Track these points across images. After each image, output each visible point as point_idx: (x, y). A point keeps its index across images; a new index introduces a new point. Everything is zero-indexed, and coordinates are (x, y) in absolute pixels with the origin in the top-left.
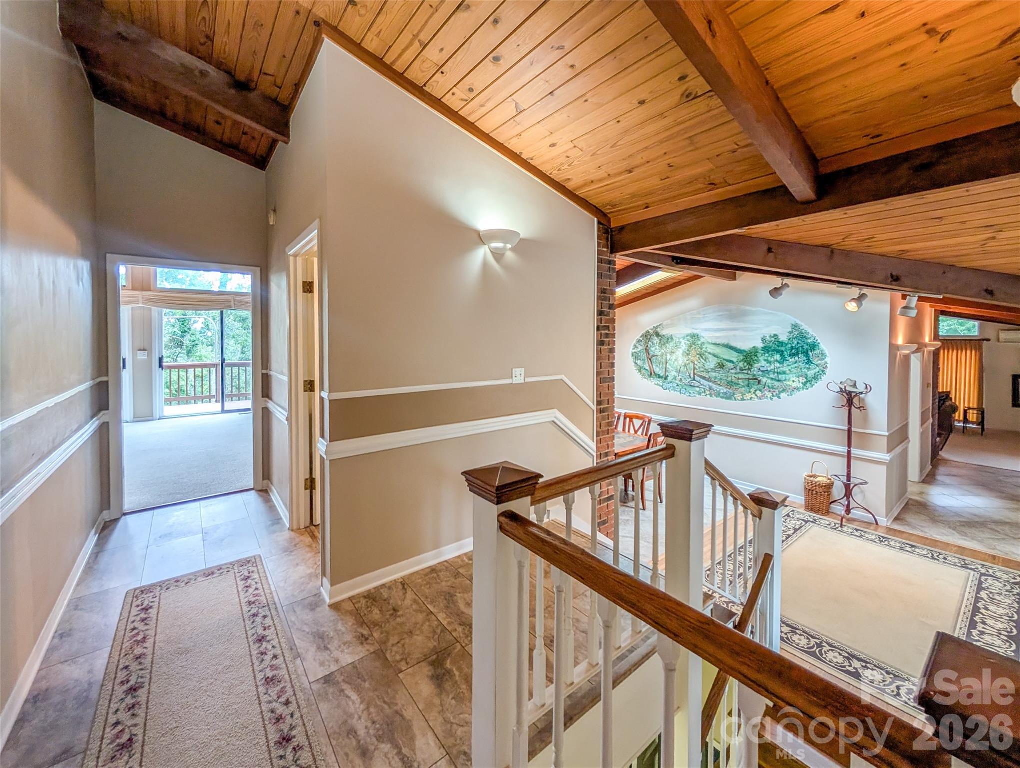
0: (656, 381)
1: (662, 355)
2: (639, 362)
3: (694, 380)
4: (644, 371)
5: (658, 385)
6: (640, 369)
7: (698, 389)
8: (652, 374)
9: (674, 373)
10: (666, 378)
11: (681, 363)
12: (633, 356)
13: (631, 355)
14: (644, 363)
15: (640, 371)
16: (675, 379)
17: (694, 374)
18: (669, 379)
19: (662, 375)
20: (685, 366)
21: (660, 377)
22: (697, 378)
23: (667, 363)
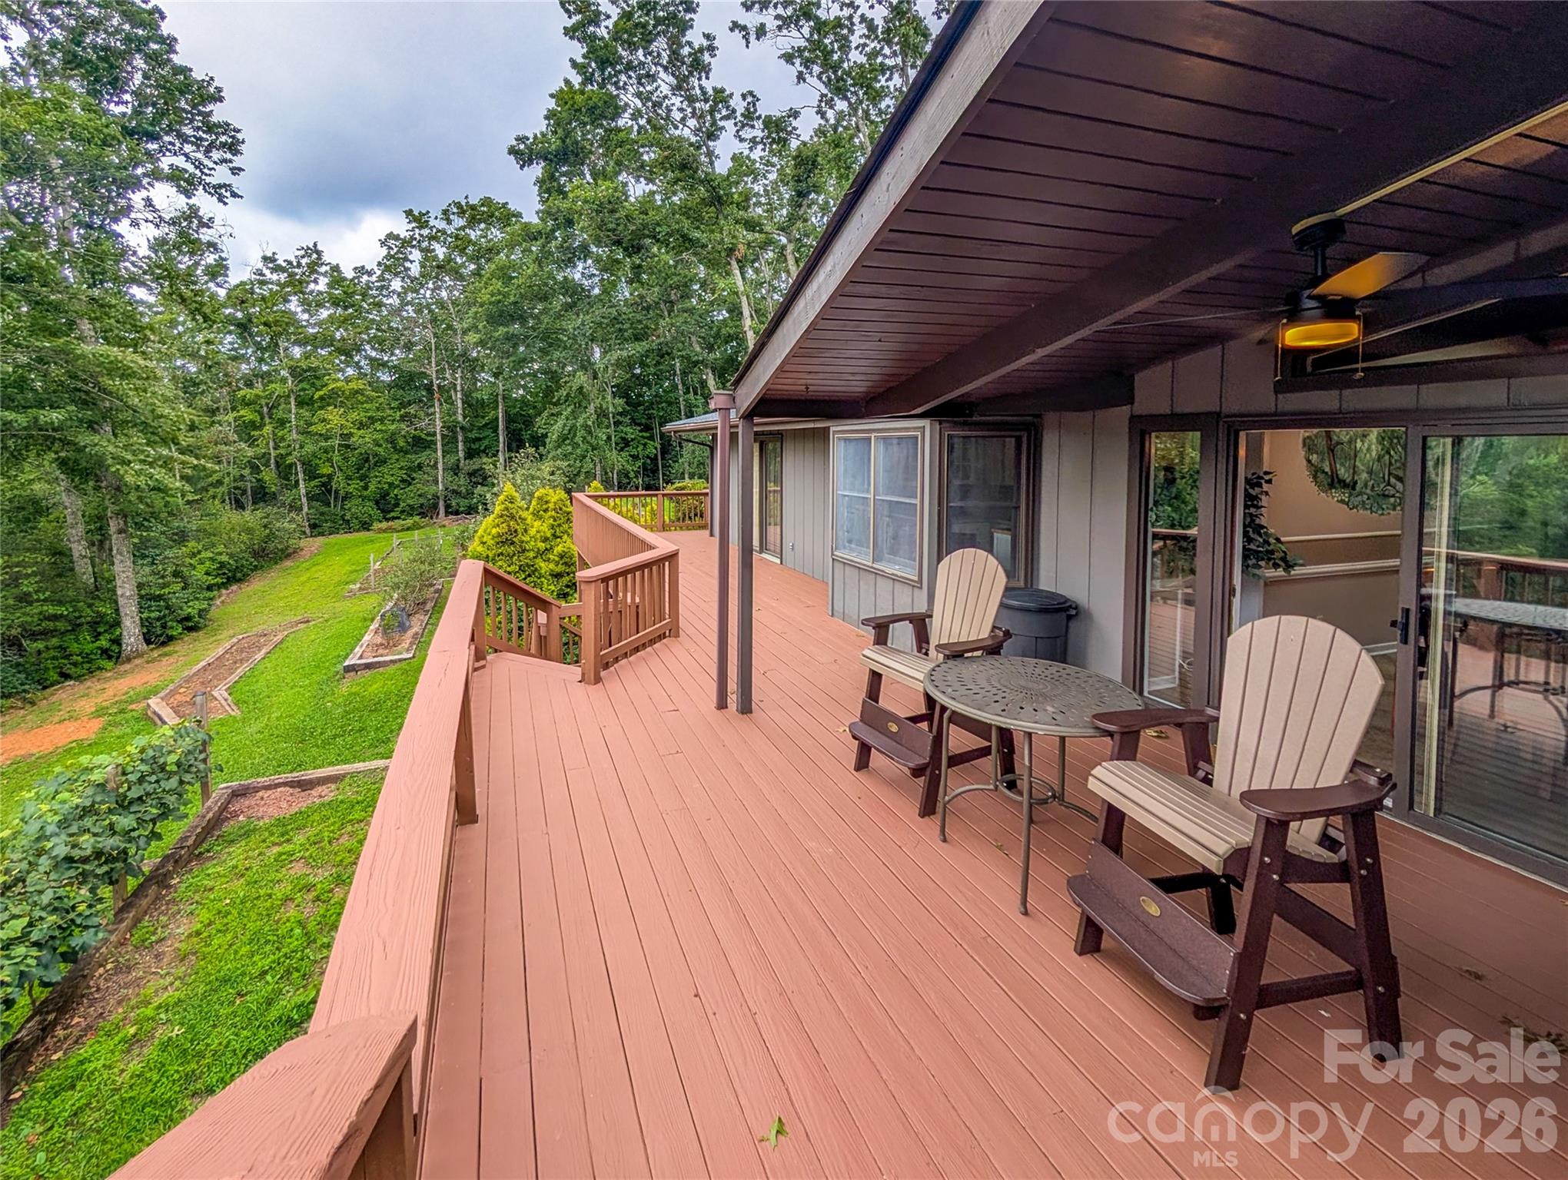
0: (1337, 494)
1: (1350, 442)
2: (1314, 458)
3: (1389, 484)
4: (1321, 476)
5: (1342, 501)
6: (1316, 472)
7: (1392, 500)
8: (1334, 482)
9: (1364, 476)
10: (1354, 488)
11: (1374, 454)
12: (1304, 445)
13: (1301, 445)
14: (1322, 460)
15: (1315, 477)
16: (1366, 486)
17: (1390, 474)
18: (1358, 487)
19: (1348, 481)
20: (1380, 458)
21: (1343, 484)
22: (1393, 480)
23: (1356, 456)
